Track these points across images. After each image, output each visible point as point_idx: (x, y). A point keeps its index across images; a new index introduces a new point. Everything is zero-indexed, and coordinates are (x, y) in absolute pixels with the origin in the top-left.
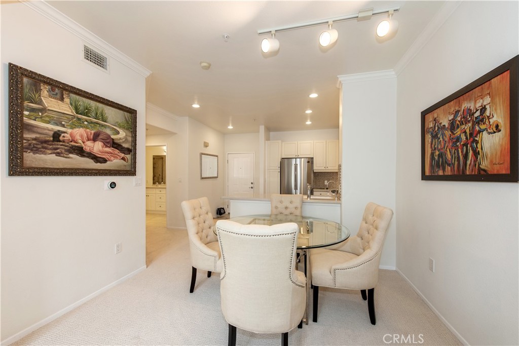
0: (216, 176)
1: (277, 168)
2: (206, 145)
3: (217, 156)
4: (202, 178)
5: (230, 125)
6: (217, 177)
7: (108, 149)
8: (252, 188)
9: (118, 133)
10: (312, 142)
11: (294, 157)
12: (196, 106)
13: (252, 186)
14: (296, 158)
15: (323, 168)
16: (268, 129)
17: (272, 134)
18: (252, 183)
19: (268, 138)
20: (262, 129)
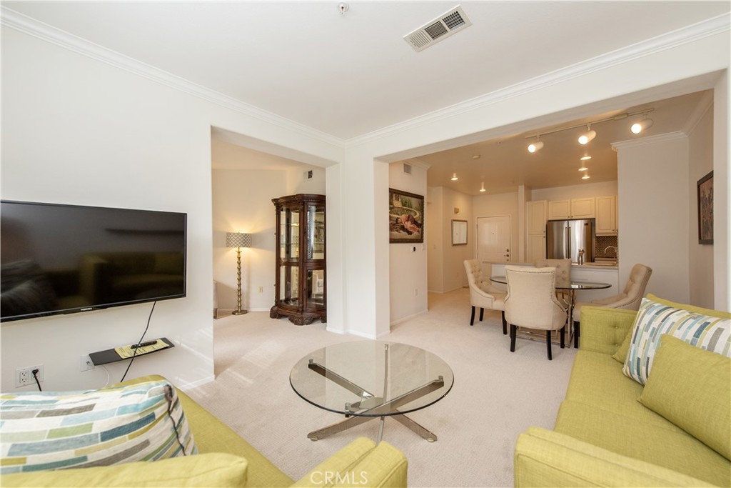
0: (465, 242)
1: (542, 232)
2: (456, 211)
3: (466, 221)
4: (454, 245)
5: (483, 188)
6: (466, 244)
7: (412, 226)
8: (508, 256)
9: (416, 214)
10: (593, 199)
11: (567, 218)
12: (455, 179)
13: (508, 253)
14: (568, 220)
15: (611, 231)
16: (529, 188)
17: (534, 192)
18: (508, 251)
19: (528, 199)
20: (522, 189)
